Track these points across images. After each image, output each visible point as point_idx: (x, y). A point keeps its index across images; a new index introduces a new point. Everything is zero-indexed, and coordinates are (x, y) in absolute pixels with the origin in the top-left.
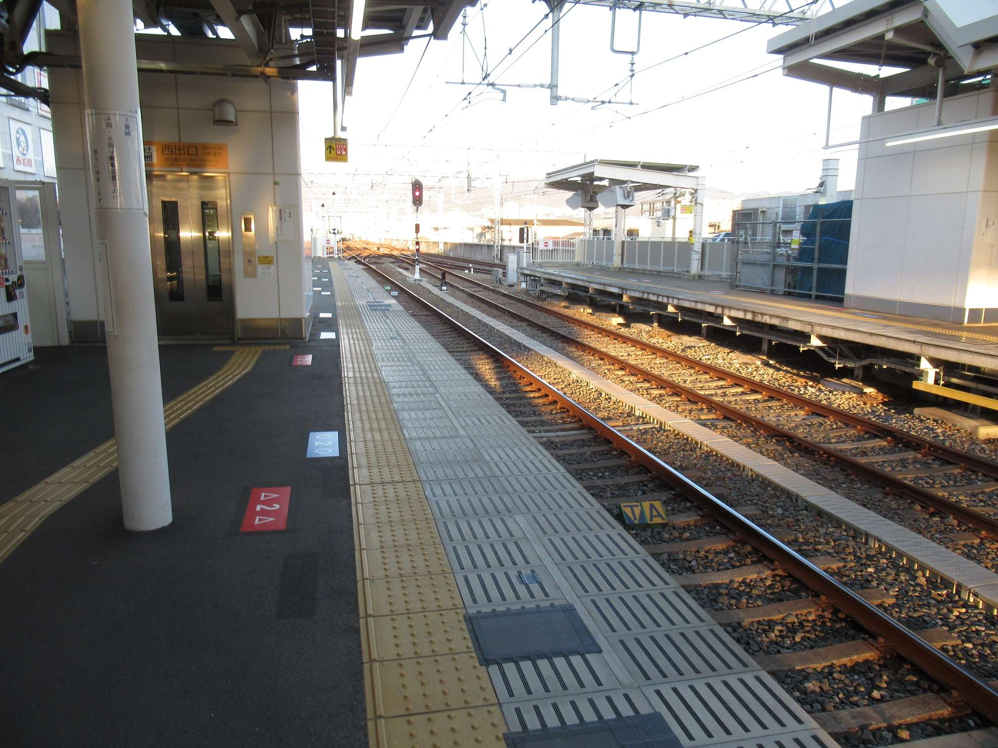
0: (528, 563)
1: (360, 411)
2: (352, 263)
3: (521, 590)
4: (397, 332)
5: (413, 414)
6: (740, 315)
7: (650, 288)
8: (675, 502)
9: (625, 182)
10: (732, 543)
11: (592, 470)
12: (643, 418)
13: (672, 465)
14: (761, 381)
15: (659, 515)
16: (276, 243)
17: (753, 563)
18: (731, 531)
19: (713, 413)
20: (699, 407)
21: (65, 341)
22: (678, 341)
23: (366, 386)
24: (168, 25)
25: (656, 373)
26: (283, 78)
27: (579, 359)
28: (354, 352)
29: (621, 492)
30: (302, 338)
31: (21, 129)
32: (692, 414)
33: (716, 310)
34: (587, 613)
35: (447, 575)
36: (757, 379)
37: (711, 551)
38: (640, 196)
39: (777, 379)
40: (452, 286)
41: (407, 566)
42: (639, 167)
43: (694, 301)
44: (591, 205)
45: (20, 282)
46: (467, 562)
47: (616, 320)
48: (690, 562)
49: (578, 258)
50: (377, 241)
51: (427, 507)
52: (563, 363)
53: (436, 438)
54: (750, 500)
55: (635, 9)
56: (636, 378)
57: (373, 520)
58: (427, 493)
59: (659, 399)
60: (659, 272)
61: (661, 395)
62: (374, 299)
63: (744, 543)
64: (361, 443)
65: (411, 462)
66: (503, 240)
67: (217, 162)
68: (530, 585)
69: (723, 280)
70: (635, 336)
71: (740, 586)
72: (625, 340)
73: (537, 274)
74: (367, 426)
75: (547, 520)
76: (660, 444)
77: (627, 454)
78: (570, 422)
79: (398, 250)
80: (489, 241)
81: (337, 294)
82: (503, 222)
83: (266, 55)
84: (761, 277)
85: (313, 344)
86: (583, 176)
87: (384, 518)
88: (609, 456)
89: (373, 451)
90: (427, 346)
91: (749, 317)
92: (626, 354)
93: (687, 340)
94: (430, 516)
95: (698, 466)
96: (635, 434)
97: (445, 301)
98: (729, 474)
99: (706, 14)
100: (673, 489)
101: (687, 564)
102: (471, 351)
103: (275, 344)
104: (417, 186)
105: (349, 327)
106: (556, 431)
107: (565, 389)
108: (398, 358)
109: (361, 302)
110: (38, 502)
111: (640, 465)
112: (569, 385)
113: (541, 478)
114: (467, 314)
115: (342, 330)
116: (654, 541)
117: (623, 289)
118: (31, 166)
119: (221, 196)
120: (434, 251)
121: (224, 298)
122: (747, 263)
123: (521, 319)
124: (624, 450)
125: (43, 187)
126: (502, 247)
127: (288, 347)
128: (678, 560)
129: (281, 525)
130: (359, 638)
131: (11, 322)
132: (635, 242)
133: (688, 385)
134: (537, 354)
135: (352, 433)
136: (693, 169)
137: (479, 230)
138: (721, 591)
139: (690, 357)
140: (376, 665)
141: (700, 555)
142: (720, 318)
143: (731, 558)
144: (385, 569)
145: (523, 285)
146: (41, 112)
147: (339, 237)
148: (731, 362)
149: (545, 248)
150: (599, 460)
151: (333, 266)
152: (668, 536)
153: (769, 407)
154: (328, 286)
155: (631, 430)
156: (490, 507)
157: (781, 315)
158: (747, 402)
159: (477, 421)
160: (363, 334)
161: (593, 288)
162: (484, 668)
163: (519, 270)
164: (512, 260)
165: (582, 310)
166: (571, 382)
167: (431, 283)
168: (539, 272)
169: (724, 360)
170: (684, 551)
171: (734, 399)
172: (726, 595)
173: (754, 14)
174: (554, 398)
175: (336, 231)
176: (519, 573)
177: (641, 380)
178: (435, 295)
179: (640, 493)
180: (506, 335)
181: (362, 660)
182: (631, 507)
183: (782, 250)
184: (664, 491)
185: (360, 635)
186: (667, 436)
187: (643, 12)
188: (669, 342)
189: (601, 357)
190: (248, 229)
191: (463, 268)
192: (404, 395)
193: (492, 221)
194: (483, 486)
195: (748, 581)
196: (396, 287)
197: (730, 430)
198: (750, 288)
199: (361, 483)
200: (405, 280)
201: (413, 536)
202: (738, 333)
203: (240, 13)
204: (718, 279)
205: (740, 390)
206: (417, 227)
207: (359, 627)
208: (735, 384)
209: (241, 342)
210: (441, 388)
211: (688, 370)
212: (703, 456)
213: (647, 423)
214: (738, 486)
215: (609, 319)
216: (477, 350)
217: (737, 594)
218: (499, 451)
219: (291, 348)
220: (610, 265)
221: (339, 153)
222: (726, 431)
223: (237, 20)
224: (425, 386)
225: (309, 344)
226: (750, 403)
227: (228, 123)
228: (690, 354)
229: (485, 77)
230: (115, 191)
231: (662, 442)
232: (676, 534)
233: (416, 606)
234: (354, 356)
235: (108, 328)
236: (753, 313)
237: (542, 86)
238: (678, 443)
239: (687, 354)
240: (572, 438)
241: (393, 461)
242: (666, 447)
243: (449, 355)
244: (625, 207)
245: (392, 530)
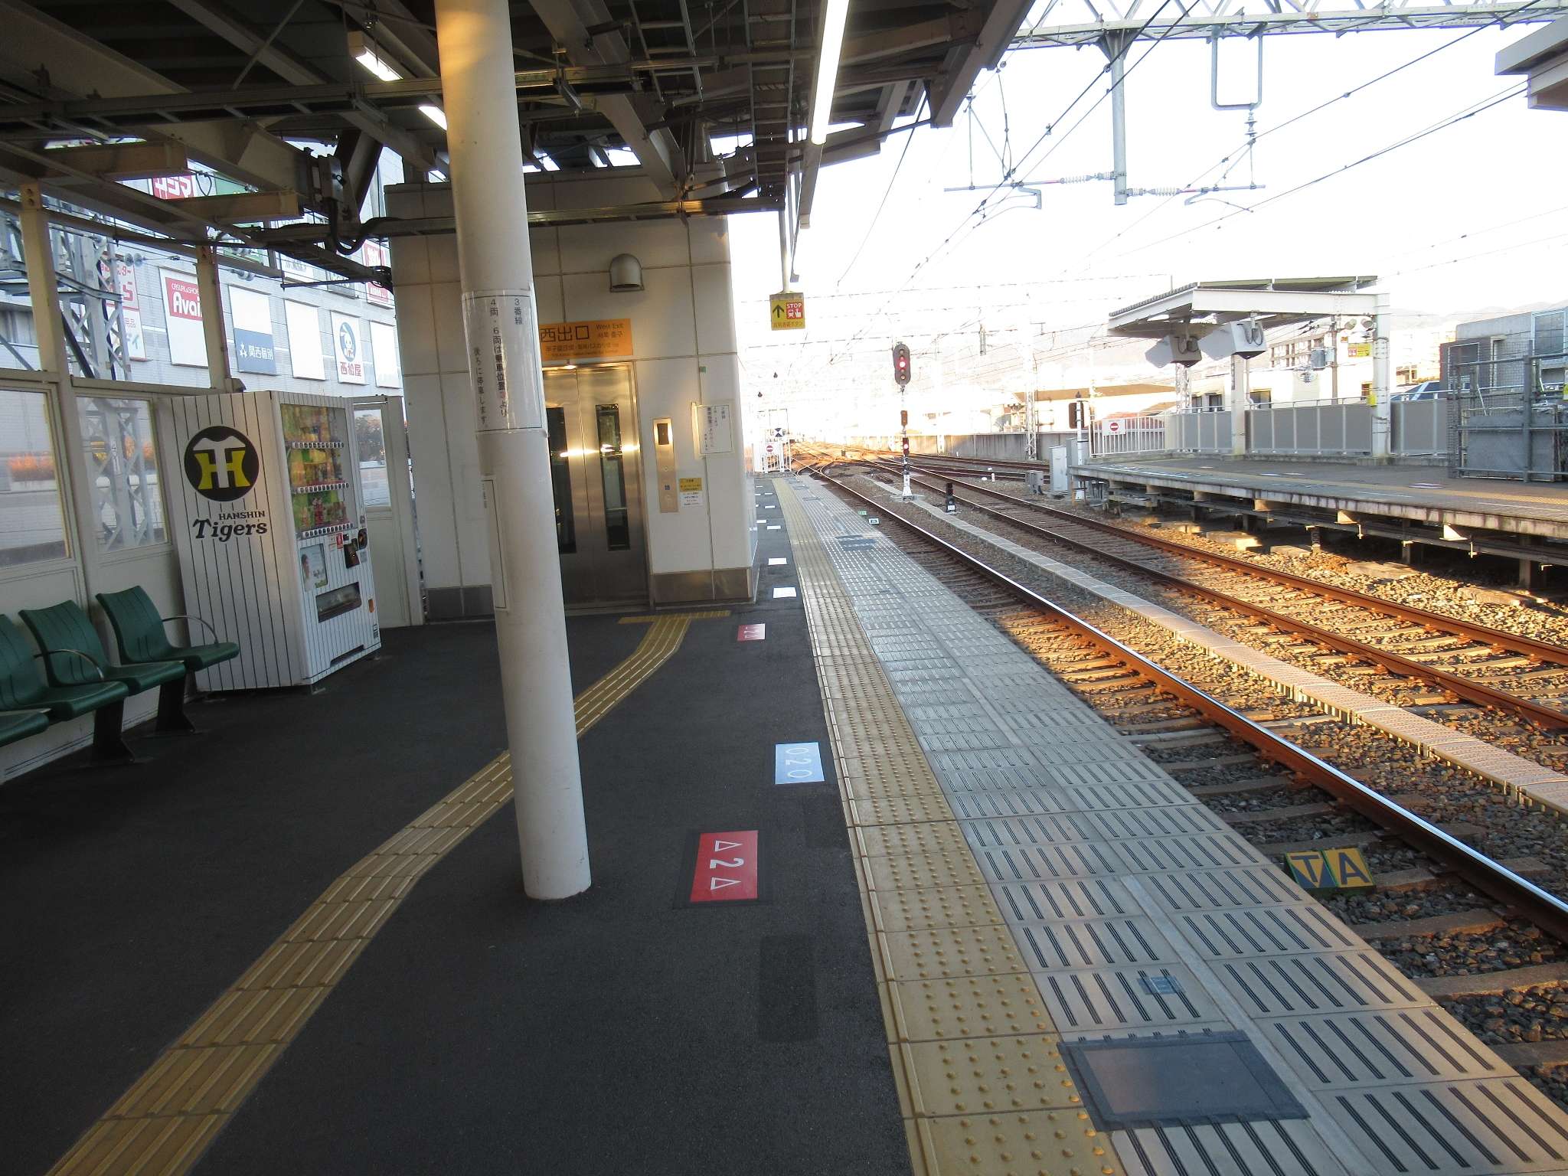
0: (1154, 958)
1: (847, 709)
2: (806, 478)
3: (1150, 1003)
4: (889, 581)
5: (931, 712)
6: (1476, 522)
7: (1302, 486)
8: (1385, 849)
9: (1247, 314)
10: (1500, 923)
11: (1226, 795)
12: (1311, 706)
13: (1372, 785)
14: (1523, 635)
15: (1358, 873)
16: (705, 458)
17: (1547, 959)
18: (1497, 902)
19: (1440, 695)
20: (1411, 684)
21: (418, 619)
22: (1359, 572)
23: (852, 668)
24: (542, 158)
25: (1326, 628)
26: (710, 214)
27: (1185, 610)
28: (826, 617)
29: (1285, 834)
30: (748, 599)
31: (345, 324)
32: (1400, 696)
33: (1428, 515)
34: (1271, 1048)
35: (1020, 976)
36: (1516, 630)
37: (1462, 937)
38: (1272, 335)
39: (1553, 631)
40: (963, 503)
41: (953, 958)
42: (1270, 288)
43: (1385, 504)
44: (1188, 357)
45: (362, 540)
46: (1050, 955)
47: (1244, 543)
48: (1423, 956)
49: (1169, 445)
50: (841, 442)
51: (973, 864)
52: (1158, 617)
53: (973, 749)
54: (1527, 847)
55: (1250, 36)
56: (1289, 639)
57: (889, 884)
58: (970, 840)
59: (1335, 673)
60: (1314, 458)
61: (1338, 666)
62: (847, 532)
63: (1526, 924)
64: (856, 760)
65: (937, 789)
66: (1039, 425)
67: (617, 345)
68: (1164, 997)
69: (1435, 464)
70: (1280, 568)
71: (1525, 1001)
72: (1264, 574)
73: (1102, 476)
74: (861, 732)
75: (1178, 884)
76: (1346, 750)
77: (1286, 768)
78: (1182, 717)
79: (872, 452)
80: (1016, 428)
81: (790, 528)
82: (1039, 396)
83: (683, 184)
84: (1509, 455)
85: (764, 606)
86: (1171, 312)
87: (906, 880)
88: (1254, 771)
89: (876, 772)
90: (939, 602)
91: (1492, 524)
92: (1268, 598)
93: (1376, 570)
94: (980, 878)
95: (1421, 787)
96: (1299, 734)
97: (953, 527)
98: (1482, 801)
99: (1378, 25)
100: (1377, 827)
101: (1418, 960)
102: (1003, 605)
103: (708, 610)
104: (901, 354)
105: (814, 579)
106: (1159, 731)
107: (1167, 662)
108: (895, 623)
109: (828, 538)
110: (406, 855)
111: (1314, 786)
112: (1173, 654)
113: (1156, 813)
114: (992, 546)
115: (805, 583)
116: (1354, 919)
117: (1254, 490)
118: (359, 375)
119: (623, 394)
120: (931, 450)
121: (632, 543)
122: (1480, 432)
123: (1082, 550)
124: (1281, 762)
125: (385, 402)
126: (1040, 436)
127: (727, 613)
128: (1401, 952)
129: (751, 891)
130: (891, 1076)
131: (352, 597)
132: (1269, 412)
133: (1386, 647)
134: (1112, 604)
135: (839, 744)
136: (1365, 282)
137: (999, 412)
138: (1491, 1009)
139: (1384, 597)
140: (925, 1123)
141: (1442, 944)
142: (1438, 529)
143: (1502, 951)
144: (919, 965)
145: (1080, 495)
146: (371, 299)
147: (786, 439)
148: (1463, 603)
149: (1114, 433)
150: (1237, 779)
151: (780, 485)
152: (1377, 910)
153: (1545, 680)
154: (776, 515)
155: (1291, 726)
156: (1077, 863)
157: (1554, 518)
158: (1498, 672)
159: (1035, 721)
160: (837, 587)
161: (1200, 492)
162: (1102, 1135)
163: (1072, 472)
164: (1058, 457)
165: (1182, 529)
166: (1175, 648)
167: (929, 502)
168: (1105, 471)
169: (1449, 600)
170: (1411, 937)
171: (1475, 667)
172: (1501, 1016)
173: (1465, 14)
174: (1150, 677)
175: (781, 432)
176: (1142, 974)
177: (1299, 642)
178: (938, 519)
179: (1317, 835)
180: (1058, 577)
181: (900, 1113)
182: (1306, 859)
183: (1546, 405)
184: (1363, 830)
185: (892, 1071)
186: (1358, 736)
187: (1264, 37)
188: (1343, 575)
189: (1224, 605)
190: (663, 440)
191: (978, 474)
192: (914, 681)
193: (1021, 396)
194: (1059, 827)
195: (1540, 992)
196: (875, 510)
197: (1475, 722)
198: (1488, 473)
199: (863, 823)
200: (888, 499)
201: (957, 911)
202: (1472, 554)
203: (649, 128)
204: (1425, 463)
205: (1485, 652)
206: (904, 415)
207: (889, 1058)
208: (1474, 641)
209: (658, 608)
210: (971, 669)
211: (1384, 622)
212: (1428, 768)
213: (1319, 714)
214: (1501, 821)
215: (1231, 540)
216: (1013, 604)
217: (1522, 1015)
218: (1080, 769)
219: (732, 613)
220: (1225, 451)
221: (791, 315)
222: (1467, 724)
223: (646, 138)
224: (945, 666)
225: (758, 607)
226: (1507, 674)
227: (632, 287)
228: (1383, 593)
229: (1009, 175)
230: (503, 405)
231: (1350, 747)
232: (1392, 906)
233: (978, 1027)
234: (828, 623)
235: (498, 600)
236: (1500, 517)
237: (1100, 177)
238: (1378, 747)
239: (1379, 593)
240: (1187, 743)
241: (909, 789)
242: (1357, 755)
243: (973, 613)
244: (1247, 355)
245: (922, 901)
